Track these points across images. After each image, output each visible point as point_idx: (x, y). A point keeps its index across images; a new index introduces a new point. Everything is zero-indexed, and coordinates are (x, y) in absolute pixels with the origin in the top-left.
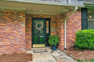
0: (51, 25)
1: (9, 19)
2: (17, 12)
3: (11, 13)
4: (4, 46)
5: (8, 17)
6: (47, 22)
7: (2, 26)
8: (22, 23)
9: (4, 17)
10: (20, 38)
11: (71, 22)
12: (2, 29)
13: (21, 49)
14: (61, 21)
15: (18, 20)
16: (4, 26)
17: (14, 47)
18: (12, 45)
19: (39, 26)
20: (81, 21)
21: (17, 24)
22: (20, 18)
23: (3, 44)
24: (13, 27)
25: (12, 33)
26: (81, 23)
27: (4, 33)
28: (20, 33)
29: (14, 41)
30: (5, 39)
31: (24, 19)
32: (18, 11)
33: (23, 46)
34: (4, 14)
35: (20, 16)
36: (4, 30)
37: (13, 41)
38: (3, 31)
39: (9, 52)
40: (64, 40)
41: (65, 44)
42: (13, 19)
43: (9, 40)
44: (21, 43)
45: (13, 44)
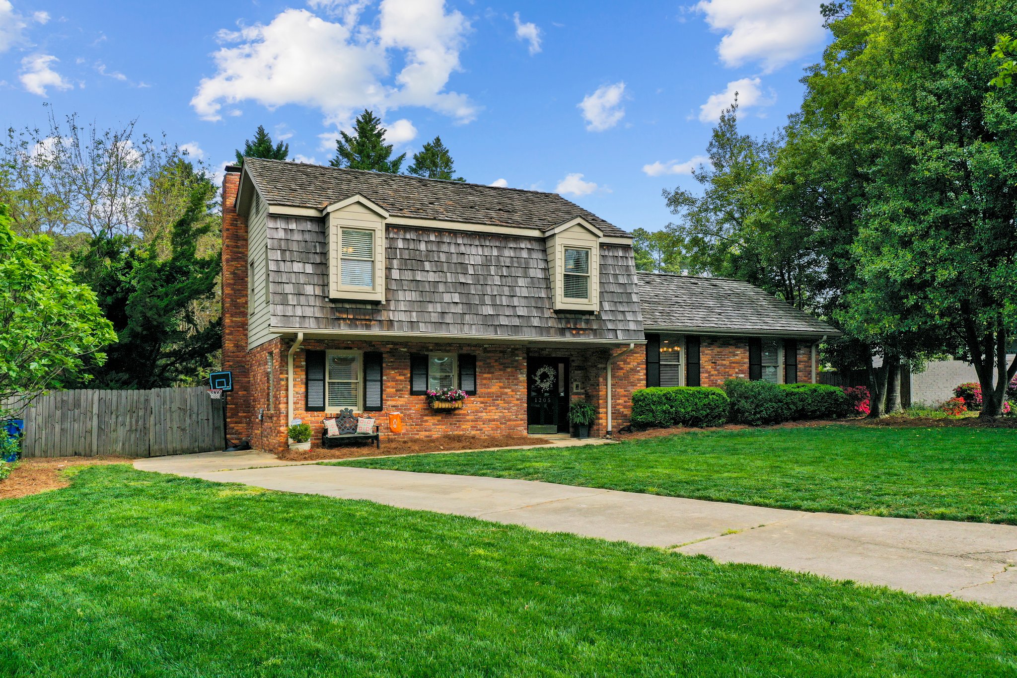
0: (571, 375)
1: (497, 364)
2: (512, 349)
3: (501, 352)
4: (490, 421)
5: (496, 361)
6: (561, 366)
7: (485, 378)
8: (521, 373)
9: (488, 361)
10: (517, 405)
11: (622, 369)
12: (485, 385)
13: (519, 429)
14: (600, 366)
15: (512, 367)
16: (489, 379)
17: (505, 424)
18: (504, 420)
19: (544, 376)
20: (645, 366)
21: (512, 376)
22: (517, 361)
23: (487, 417)
24: (504, 382)
25: (502, 394)
26: (645, 371)
27: (489, 393)
28: (518, 393)
29: (507, 411)
30: (490, 406)
31: (525, 364)
32: (512, 347)
33: (522, 422)
34: (489, 355)
35: (517, 358)
36: (488, 388)
37: (504, 411)
38: (489, 390)
39: (498, 434)
40: (606, 413)
41: (608, 421)
42: (505, 364)
43: (497, 409)
44: (519, 416)
45: (504, 417)
